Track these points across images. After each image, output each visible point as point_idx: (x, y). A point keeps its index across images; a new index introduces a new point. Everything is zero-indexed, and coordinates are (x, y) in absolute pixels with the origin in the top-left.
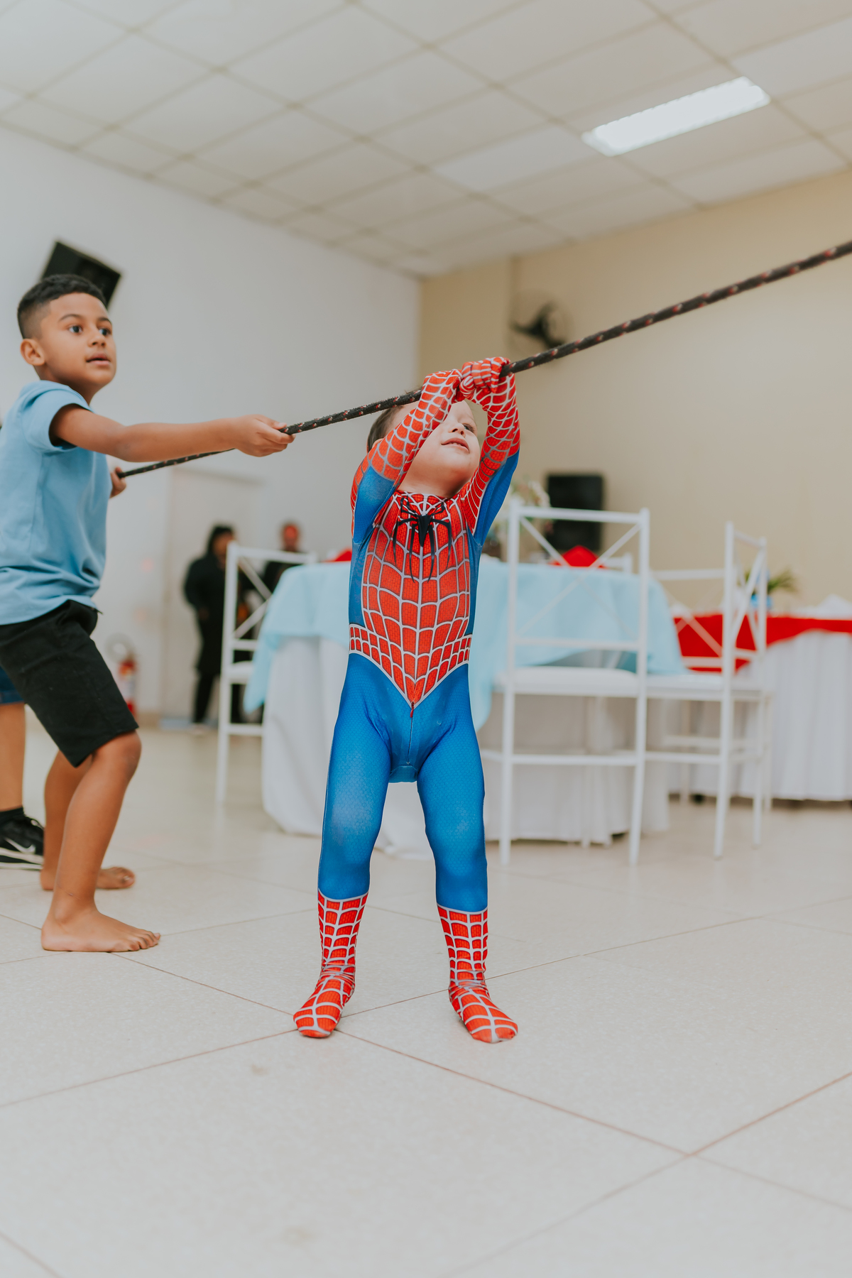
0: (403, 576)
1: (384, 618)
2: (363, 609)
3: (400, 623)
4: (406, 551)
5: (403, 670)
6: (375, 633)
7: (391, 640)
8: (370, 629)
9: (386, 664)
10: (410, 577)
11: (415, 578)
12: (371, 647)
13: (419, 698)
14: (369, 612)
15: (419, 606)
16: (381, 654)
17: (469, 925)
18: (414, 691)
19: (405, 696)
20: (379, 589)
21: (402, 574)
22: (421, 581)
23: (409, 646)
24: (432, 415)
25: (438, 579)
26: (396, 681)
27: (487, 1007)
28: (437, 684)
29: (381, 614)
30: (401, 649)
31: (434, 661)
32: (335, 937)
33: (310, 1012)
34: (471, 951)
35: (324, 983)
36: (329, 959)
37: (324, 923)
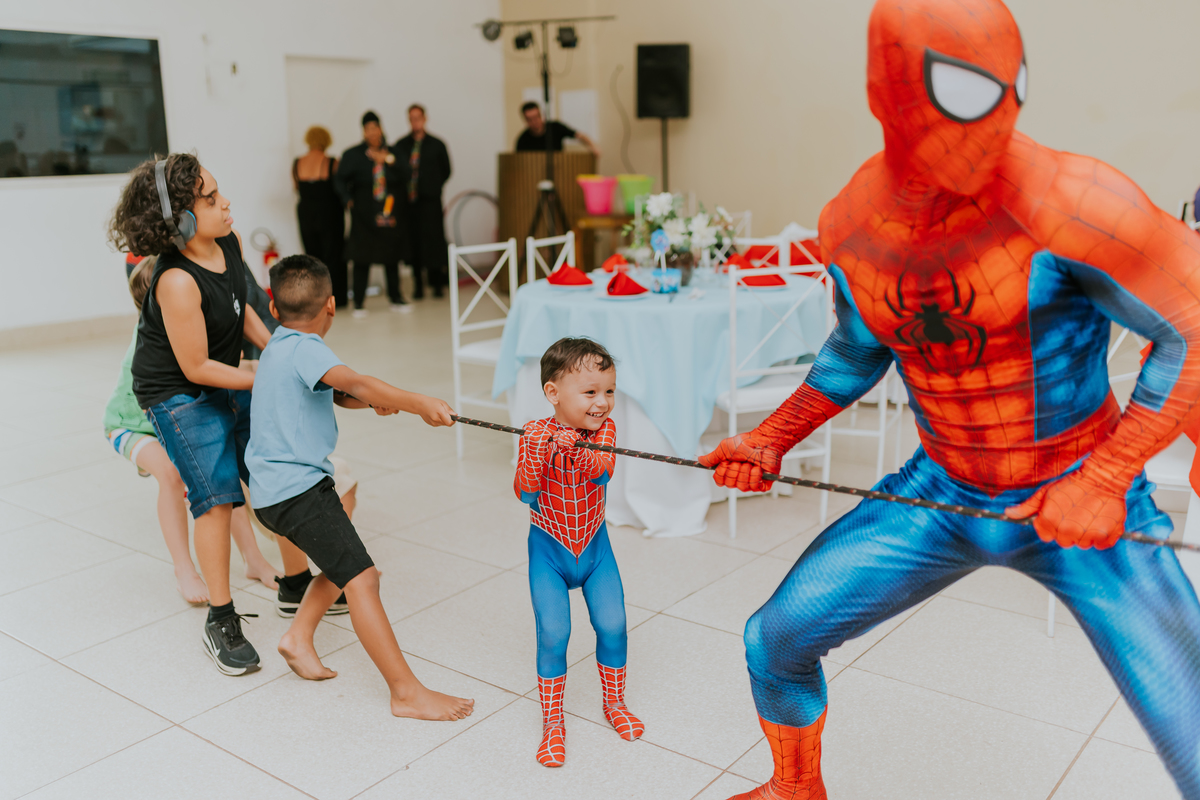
0: (563, 486)
1: (554, 511)
2: (540, 505)
3: (565, 514)
4: (562, 471)
5: (568, 538)
6: (548, 519)
7: (559, 523)
8: (546, 516)
9: (557, 535)
10: (567, 486)
11: (570, 486)
12: (546, 526)
13: (581, 551)
14: (544, 507)
15: (576, 502)
16: (553, 530)
18: (577, 547)
19: (572, 552)
20: (549, 494)
23: (571, 525)
25: (584, 484)
27: (626, 717)
29: (552, 509)
30: (567, 527)
31: (588, 529)
32: (551, 702)
33: (547, 752)
34: (617, 689)
35: (550, 733)
36: (549, 717)
37: (544, 695)
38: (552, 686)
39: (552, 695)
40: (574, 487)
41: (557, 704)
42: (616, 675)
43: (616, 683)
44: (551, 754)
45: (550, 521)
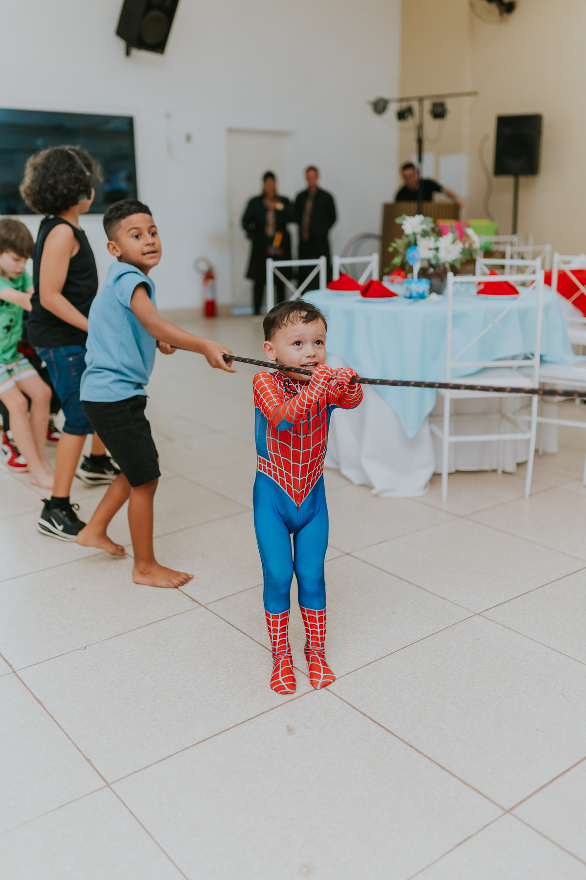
0: (292, 434)
1: (282, 458)
2: (269, 451)
3: (291, 462)
5: (292, 487)
6: (276, 465)
8: (274, 462)
9: (282, 482)
11: (299, 436)
12: (273, 472)
13: (301, 501)
14: (273, 454)
15: (301, 452)
16: (279, 477)
18: (298, 498)
19: (294, 500)
20: (278, 441)
21: (291, 433)
22: (302, 437)
23: (296, 473)
24: (318, 396)
25: (310, 435)
26: (288, 492)
28: (310, 491)
29: (280, 456)
30: (291, 475)
31: (309, 480)
32: (278, 634)
33: (279, 682)
35: (280, 664)
36: (277, 647)
37: (272, 628)
38: (279, 620)
39: (279, 628)
41: (284, 635)
42: (317, 617)
43: (318, 624)
44: (284, 684)
45: (278, 468)
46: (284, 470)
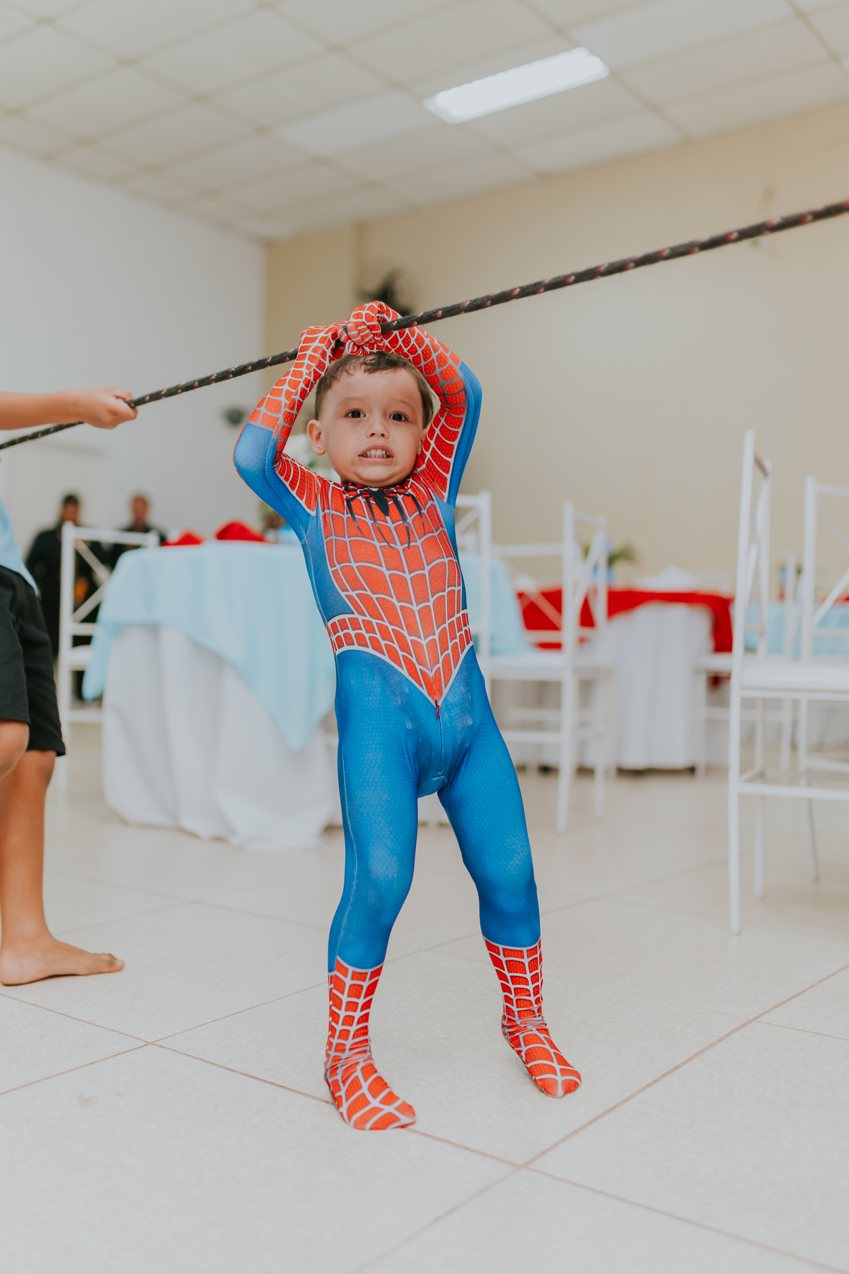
0: (378, 545)
1: (374, 597)
2: (343, 594)
4: (370, 522)
5: (414, 659)
6: (368, 618)
7: (391, 624)
8: (362, 613)
9: (392, 653)
10: (386, 544)
11: (391, 545)
12: (367, 636)
13: (441, 693)
14: (353, 594)
16: (383, 643)
17: (526, 961)
18: (433, 686)
19: (425, 692)
20: (354, 565)
21: (376, 542)
25: (419, 543)
26: (410, 675)
27: (552, 1051)
28: (455, 672)
29: (369, 593)
30: (406, 633)
34: (531, 987)
40: (400, 548)
45: (374, 622)
46: (387, 623)
